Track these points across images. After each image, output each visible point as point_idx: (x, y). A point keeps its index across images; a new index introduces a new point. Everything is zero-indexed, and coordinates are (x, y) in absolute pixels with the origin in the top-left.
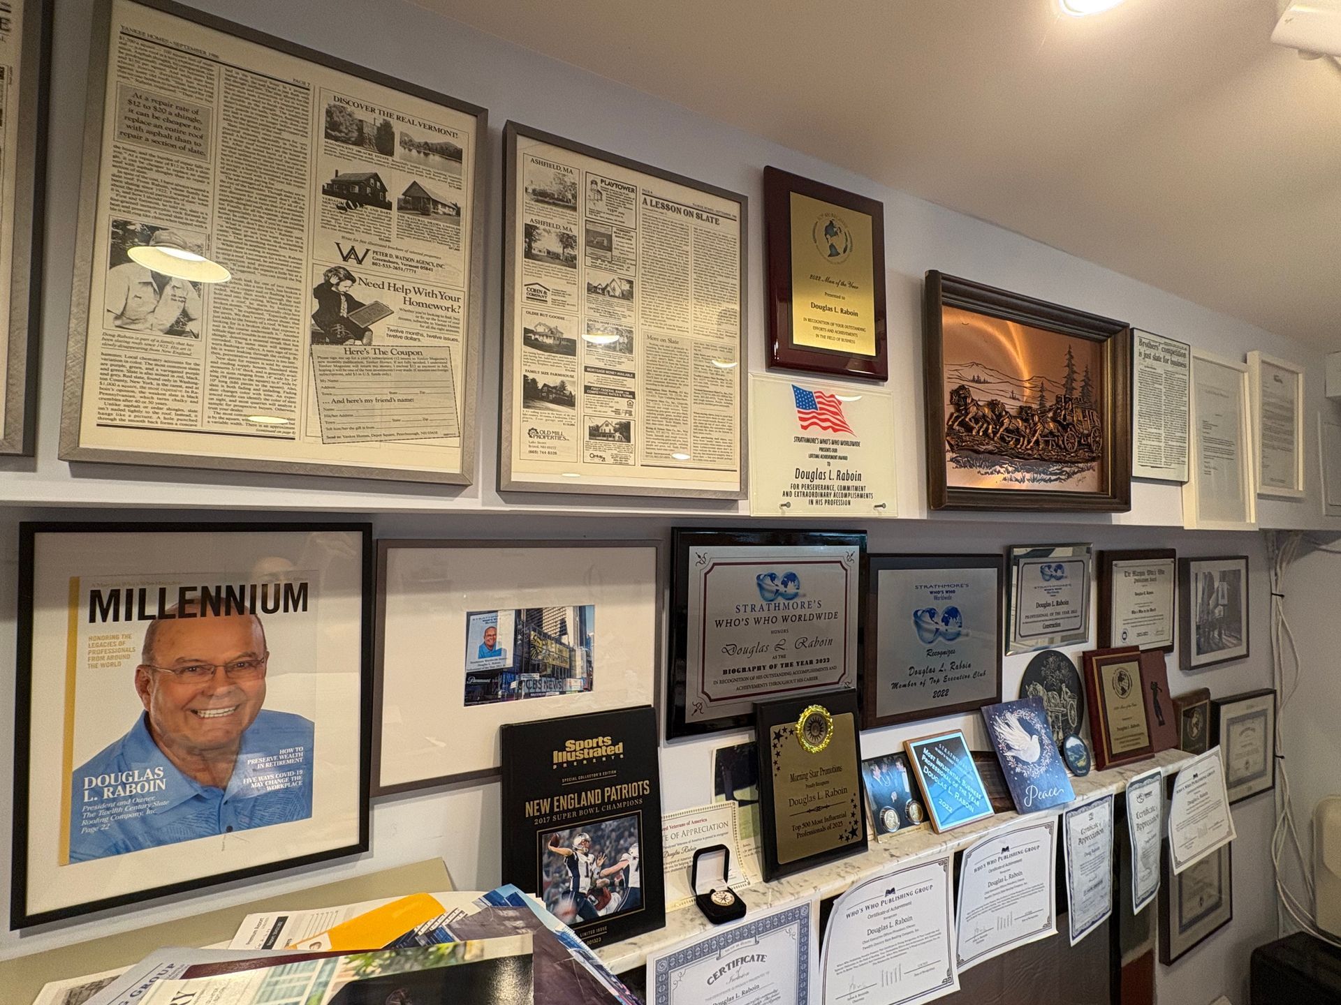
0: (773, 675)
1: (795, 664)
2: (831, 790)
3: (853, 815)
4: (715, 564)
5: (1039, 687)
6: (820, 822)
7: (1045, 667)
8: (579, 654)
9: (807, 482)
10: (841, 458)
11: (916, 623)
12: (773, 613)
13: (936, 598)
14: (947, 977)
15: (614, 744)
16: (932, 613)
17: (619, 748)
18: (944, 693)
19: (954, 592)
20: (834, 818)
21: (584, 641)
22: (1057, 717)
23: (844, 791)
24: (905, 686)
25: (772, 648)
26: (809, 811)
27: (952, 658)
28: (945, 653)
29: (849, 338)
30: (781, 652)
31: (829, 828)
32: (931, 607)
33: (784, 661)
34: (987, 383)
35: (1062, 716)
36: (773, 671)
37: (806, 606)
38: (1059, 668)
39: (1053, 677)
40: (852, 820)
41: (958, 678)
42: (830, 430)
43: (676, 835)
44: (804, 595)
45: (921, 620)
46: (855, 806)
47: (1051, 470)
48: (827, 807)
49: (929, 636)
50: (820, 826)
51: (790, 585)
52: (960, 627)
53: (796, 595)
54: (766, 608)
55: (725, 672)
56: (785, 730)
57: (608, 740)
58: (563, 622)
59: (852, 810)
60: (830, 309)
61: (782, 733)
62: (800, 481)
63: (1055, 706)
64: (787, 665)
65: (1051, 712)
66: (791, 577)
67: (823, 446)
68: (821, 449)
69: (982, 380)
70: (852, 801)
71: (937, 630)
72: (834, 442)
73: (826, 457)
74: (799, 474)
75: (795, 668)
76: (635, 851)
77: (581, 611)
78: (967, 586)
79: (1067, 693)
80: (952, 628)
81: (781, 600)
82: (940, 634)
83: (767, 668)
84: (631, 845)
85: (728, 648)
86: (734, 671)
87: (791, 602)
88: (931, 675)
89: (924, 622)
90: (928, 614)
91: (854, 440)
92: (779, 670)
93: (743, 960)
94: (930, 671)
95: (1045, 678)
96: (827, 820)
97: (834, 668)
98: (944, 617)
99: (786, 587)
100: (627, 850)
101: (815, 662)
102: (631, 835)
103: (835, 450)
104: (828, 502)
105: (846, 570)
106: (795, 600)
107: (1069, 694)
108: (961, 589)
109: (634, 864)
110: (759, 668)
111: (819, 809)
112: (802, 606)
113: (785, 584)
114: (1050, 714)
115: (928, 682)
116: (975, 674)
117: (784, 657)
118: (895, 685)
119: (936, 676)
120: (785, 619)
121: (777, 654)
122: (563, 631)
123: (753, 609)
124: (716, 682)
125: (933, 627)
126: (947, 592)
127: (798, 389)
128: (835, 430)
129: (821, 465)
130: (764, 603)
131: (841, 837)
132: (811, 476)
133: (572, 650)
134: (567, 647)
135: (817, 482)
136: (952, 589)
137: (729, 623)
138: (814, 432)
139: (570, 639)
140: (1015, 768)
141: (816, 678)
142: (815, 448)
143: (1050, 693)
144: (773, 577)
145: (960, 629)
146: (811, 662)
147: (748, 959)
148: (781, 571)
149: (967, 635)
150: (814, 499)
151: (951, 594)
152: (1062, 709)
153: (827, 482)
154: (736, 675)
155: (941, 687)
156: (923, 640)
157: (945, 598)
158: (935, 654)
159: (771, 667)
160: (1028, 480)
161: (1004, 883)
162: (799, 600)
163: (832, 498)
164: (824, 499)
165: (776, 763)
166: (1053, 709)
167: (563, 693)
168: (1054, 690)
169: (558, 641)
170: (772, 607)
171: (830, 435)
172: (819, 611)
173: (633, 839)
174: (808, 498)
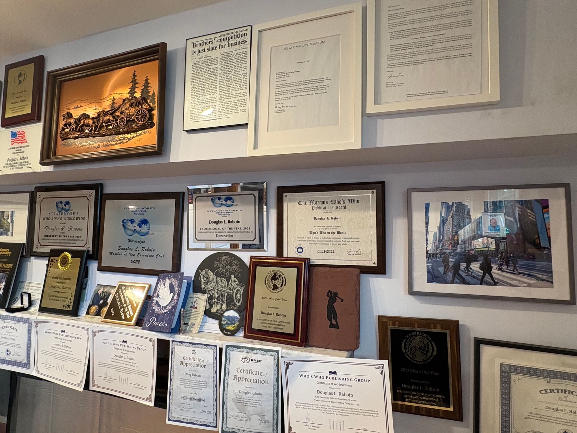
0: (60, 240)
1: (68, 237)
2: (65, 286)
3: (70, 299)
4: (44, 198)
5: (210, 273)
6: (58, 297)
7: (218, 261)
8: (11, 224)
9: (10, 162)
10: (22, 152)
11: (124, 226)
12: (60, 216)
13: (135, 214)
14: (79, 383)
15: (9, 252)
16: (132, 221)
17: (10, 253)
18: (138, 262)
19: (146, 211)
20: (63, 298)
21: (12, 222)
22: (223, 295)
23: (69, 288)
24: (116, 254)
25: (60, 229)
26: (55, 292)
27: (143, 245)
28: (138, 242)
29: (22, 109)
30: (63, 231)
31: (61, 300)
32: (131, 218)
33: (64, 235)
34: (82, 106)
35: (228, 295)
36: (60, 238)
37: (72, 214)
38: (231, 264)
39: (223, 269)
40: (70, 301)
41: (146, 256)
42: (20, 143)
43: (32, 289)
44: (72, 210)
45: (126, 224)
46: (72, 296)
47: (116, 139)
48: (62, 292)
49: (130, 232)
50: (57, 299)
51: (67, 206)
52: (148, 229)
53: (69, 210)
54: (58, 214)
55: (45, 236)
56: (55, 259)
57: (8, 250)
58: (8, 215)
59: (70, 297)
60: (17, 102)
61: (54, 260)
62: (9, 162)
63: (223, 287)
64: (65, 236)
65: (218, 290)
66: (68, 203)
67: (17, 149)
68: (16, 150)
69: (79, 106)
70: (72, 294)
71: (135, 230)
72: (21, 147)
73: (17, 153)
74: (9, 160)
75: (68, 238)
76: (4, 284)
77: (12, 212)
78: (154, 208)
79: (235, 281)
80: (144, 229)
81: (63, 211)
82: (137, 232)
83: (58, 236)
84: (4, 281)
85: (46, 227)
86: (48, 236)
87: (67, 212)
88: (131, 251)
89: (128, 225)
90: (130, 222)
91: (27, 145)
92: (62, 238)
93: (11, 327)
94: (130, 249)
95: (217, 268)
96: (61, 297)
97: (83, 240)
98: (139, 224)
99: (65, 206)
100: (2, 283)
101: (75, 237)
102: (4, 279)
103: (21, 150)
104: (16, 168)
105: (89, 200)
106: (68, 212)
107: (237, 282)
108: (150, 210)
109: (3, 287)
110: (55, 236)
111: (59, 292)
112: (71, 214)
113: (65, 205)
114: (216, 291)
115: (129, 255)
116: (157, 255)
117: (64, 233)
118: (111, 253)
119: (133, 252)
120: (65, 219)
121: (61, 231)
122: (8, 218)
123: (54, 214)
124: (42, 239)
125: (133, 228)
126: (141, 211)
127: (12, 132)
128: (22, 143)
129: (16, 156)
130: (58, 212)
131: (64, 306)
132: (12, 160)
133: (9, 224)
134: (8, 222)
135: (14, 162)
136: (145, 210)
137: (47, 219)
138: (16, 145)
139: (9, 221)
140: (153, 307)
141: (75, 243)
142: (14, 151)
143: (219, 279)
144: (61, 203)
145: (148, 231)
146: (74, 237)
147: (12, 328)
148: (64, 200)
149: (153, 234)
150: (12, 168)
151: (144, 213)
152: (228, 291)
153: (17, 161)
154: (48, 238)
155: (135, 258)
156: (127, 234)
157: (140, 214)
158: (132, 241)
159: (59, 236)
160: (102, 146)
161: (123, 359)
162: (70, 212)
163: (17, 167)
164: (15, 167)
165: (49, 270)
166: (220, 289)
167: (7, 236)
168: (224, 278)
169: (7, 221)
170: (60, 214)
171: (20, 145)
172: (77, 216)
173: (4, 280)
174: (10, 168)
